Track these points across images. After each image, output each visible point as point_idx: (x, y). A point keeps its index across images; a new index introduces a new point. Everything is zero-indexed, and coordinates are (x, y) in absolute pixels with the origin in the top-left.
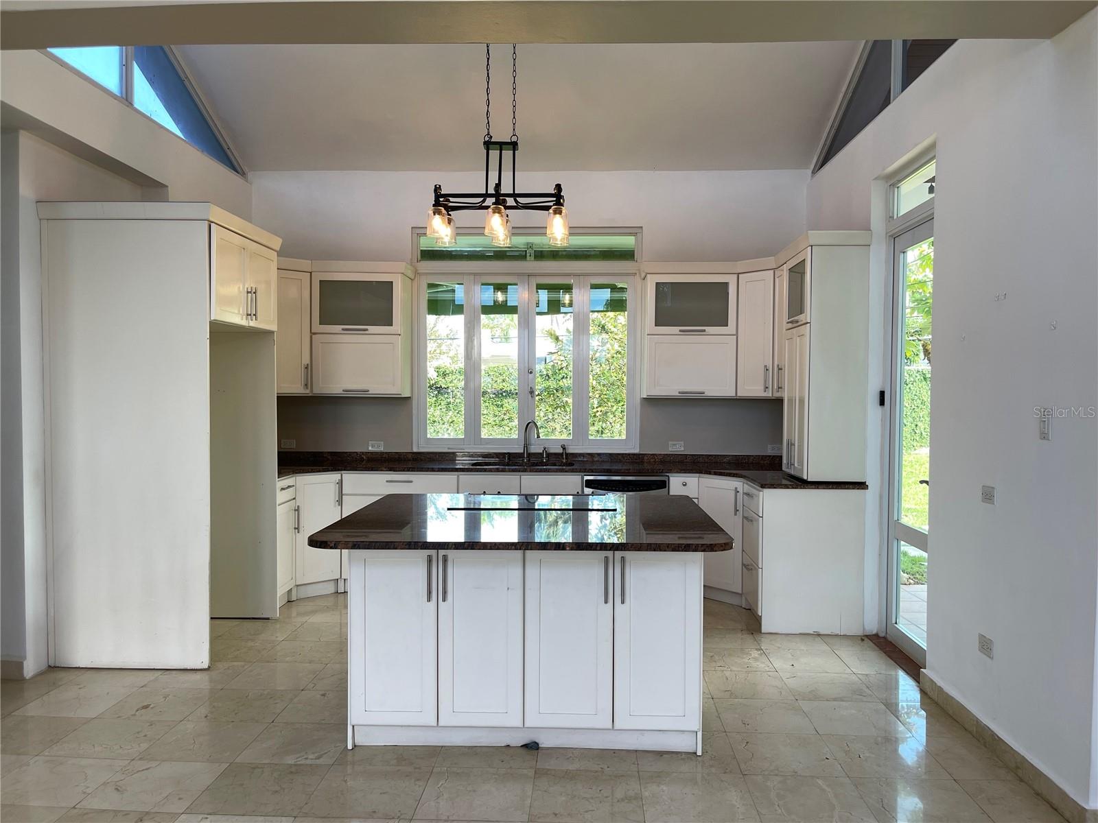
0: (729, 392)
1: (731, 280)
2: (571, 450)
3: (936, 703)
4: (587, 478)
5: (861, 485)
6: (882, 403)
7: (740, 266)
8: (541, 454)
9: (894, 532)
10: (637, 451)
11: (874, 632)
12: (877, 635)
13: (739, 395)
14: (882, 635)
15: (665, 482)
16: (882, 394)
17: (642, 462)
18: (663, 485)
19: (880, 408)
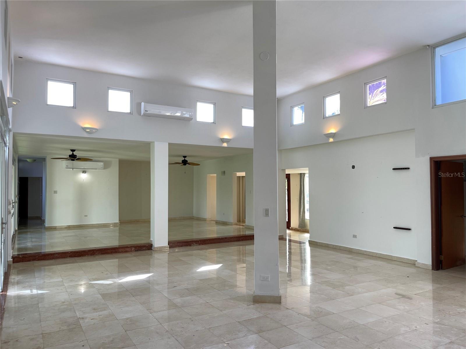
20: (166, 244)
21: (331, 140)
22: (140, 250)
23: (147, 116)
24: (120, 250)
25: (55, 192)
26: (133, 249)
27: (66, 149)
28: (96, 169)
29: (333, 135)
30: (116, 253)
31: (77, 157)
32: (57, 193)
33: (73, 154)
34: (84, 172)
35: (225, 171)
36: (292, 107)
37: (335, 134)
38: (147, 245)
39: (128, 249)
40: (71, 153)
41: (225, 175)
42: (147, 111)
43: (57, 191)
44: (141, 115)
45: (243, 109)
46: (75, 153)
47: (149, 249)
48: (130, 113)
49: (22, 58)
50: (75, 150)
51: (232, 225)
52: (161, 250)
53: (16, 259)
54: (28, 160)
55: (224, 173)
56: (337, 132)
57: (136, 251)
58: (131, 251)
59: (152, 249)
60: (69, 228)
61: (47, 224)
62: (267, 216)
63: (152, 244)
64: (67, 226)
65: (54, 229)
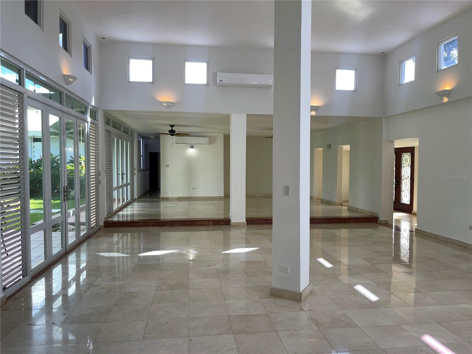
20: (244, 220)
21: (446, 100)
22: (218, 224)
23: (224, 86)
24: (199, 223)
25: (167, 166)
26: (211, 223)
27: (166, 125)
28: (202, 144)
29: (447, 93)
30: (194, 225)
31: (176, 133)
32: (168, 167)
33: (172, 129)
34: (192, 147)
35: (330, 145)
36: (401, 62)
37: (450, 91)
38: (225, 220)
39: (206, 223)
40: (170, 128)
41: (330, 149)
42: (222, 81)
43: (168, 165)
44: (217, 86)
45: (337, 70)
46: (174, 129)
47: (227, 224)
48: (207, 84)
49: (105, 38)
50: (174, 126)
51: (336, 205)
52: (238, 226)
53: (107, 224)
54: (151, 137)
55: (329, 146)
56: (453, 88)
57: (214, 225)
58: (209, 225)
59: (230, 224)
60: (179, 199)
61: (162, 195)
62: (287, 195)
63: (230, 219)
64: (178, 197)
65: (167, 199)
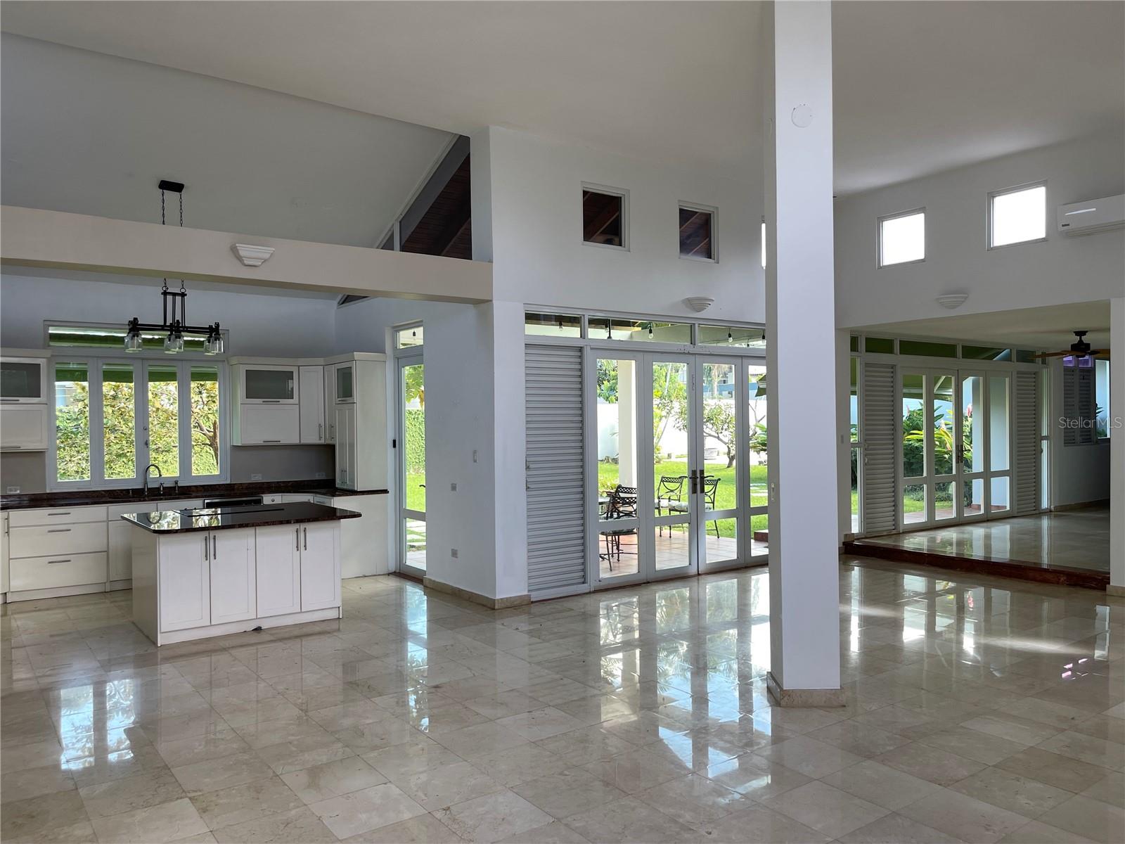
0: (296, 441)
1: (295, 370)
2: (180, 484)
3: (432, 589)
4: (206, 501)
5: (385, 491)
6: (394, 446)
7: (301, 361)
8: (159, 489)
9: (404, 514)
10: (228, 482)
11: (394, 570)
12: (395, 572)
13: (302, 442)
14: (398, 571)
15: (260, 500)
16: (394, 441)
17: (234, 490)
18: (259, 501)
19: (393, 449)
26: (1063, 579)
27: (1067, 332)
33: (1081, 340)
40: (1076, 340)
42: (1068, 225)
46: (1085, 339)
48: (1045, 237)
50: (1087, 332)
58: (1058, 583)
